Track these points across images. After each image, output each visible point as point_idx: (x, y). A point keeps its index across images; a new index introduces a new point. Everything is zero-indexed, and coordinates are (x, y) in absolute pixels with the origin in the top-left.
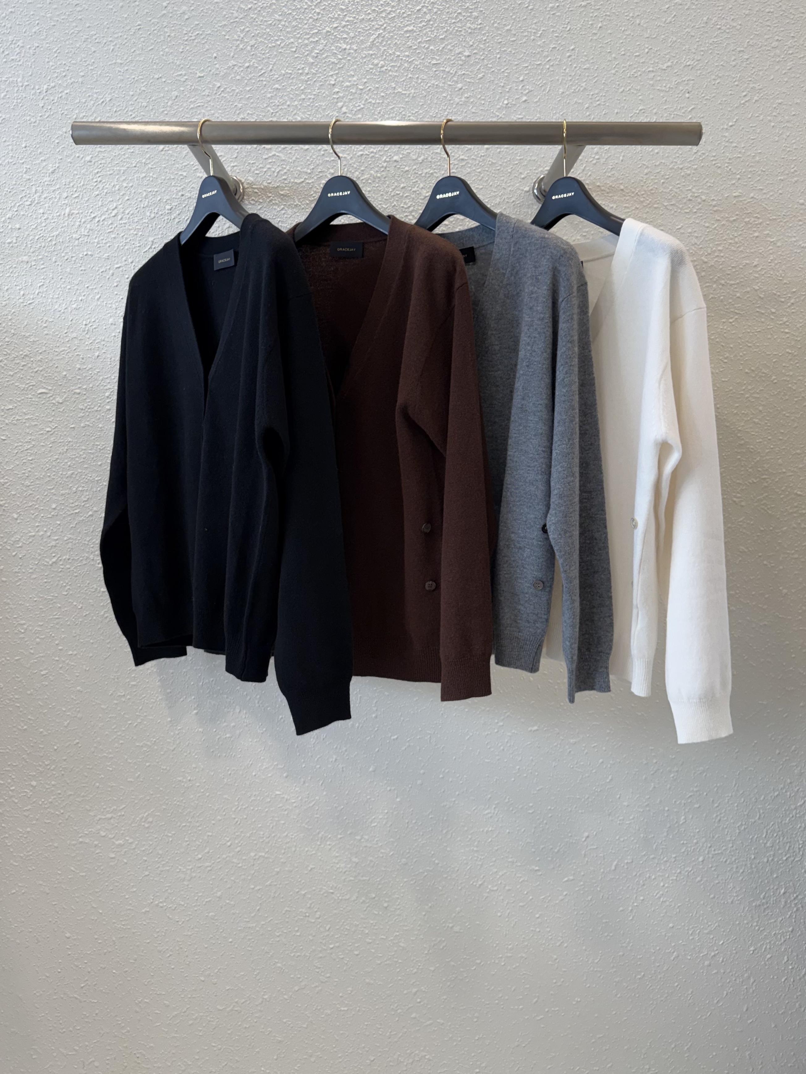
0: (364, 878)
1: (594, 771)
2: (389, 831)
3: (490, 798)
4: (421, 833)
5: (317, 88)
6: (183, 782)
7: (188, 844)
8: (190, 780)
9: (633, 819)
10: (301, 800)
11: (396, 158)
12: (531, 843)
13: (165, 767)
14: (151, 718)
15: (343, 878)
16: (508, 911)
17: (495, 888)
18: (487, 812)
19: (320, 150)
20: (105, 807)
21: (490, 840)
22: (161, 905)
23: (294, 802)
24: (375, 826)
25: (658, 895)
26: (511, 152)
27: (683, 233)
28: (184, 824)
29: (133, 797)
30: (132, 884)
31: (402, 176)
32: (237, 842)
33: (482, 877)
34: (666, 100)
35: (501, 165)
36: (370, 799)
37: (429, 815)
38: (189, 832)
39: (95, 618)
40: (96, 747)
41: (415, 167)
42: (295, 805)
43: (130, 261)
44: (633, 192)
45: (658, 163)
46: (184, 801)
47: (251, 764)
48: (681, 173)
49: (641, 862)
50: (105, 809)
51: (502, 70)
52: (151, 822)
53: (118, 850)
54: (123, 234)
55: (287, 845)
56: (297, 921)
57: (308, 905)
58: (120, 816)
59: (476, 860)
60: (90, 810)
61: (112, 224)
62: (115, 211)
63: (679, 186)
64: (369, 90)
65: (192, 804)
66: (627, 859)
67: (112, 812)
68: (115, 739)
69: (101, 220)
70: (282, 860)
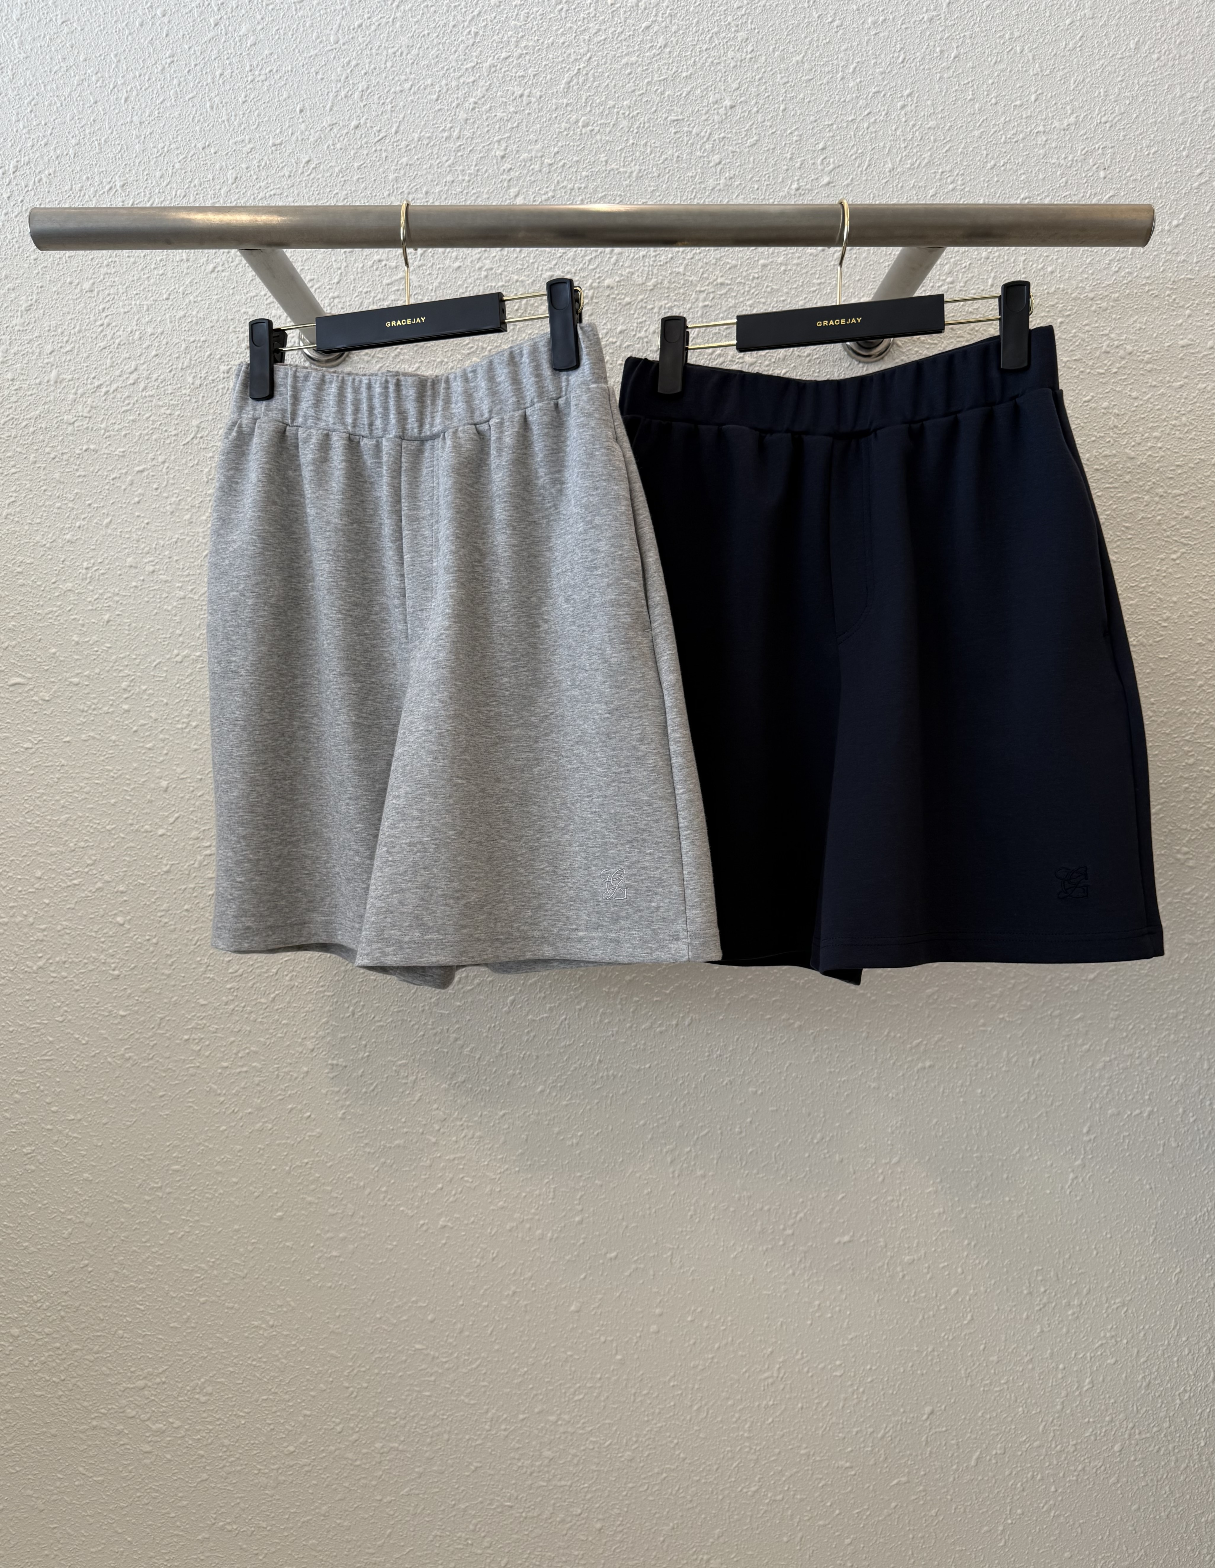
1: (943, 1307)
3: (772, 1352)
4: (657, 1411)
5: (474, 163)
7: (273, 1429)
8: (272, 1326)
10: (457, 1357)
11: (606, 283)
13: (231, 1305)
16: (800, 1535)
18: (766, 1375)
19: (480, 269)
20: (132, 1369)
21: (770, 1420)
22: (228, 1528)
23: (446, 1362)
24: (580, 1400)
25: (1047, 1507)
26: (804, 271)
27: (1095, 408)
28: (264, 1397)
29: (180, 1353)
30: (180, 1495)
31: (620, 311)
32: (352, 1425)
34: (1067, 182)
35: (787, 293)
36: (571, 1356)
37: (670, 1381)
38: (274, 1409)
39: (109, 1059)
41: (641, 297)
42: (446, 1366)
43: (161, 459)
45: (1053, 289)
47: (374, 1301)
49: (1020, 1453)
50: (133, 1372)
51: (789, 132)
52: (211, 1394)
55: (436, 1431)
57: (472, 1527)
58: (158, 1384)
59: (748, 1452)
60: (108, 1375)
62: (134, 376)
64: (563, 166)
65: (278, 1364)
66: (996, 1448)
67: (145, 1378)
68: (148, 1258)
69: (111, 391)
70: (427, 1454)
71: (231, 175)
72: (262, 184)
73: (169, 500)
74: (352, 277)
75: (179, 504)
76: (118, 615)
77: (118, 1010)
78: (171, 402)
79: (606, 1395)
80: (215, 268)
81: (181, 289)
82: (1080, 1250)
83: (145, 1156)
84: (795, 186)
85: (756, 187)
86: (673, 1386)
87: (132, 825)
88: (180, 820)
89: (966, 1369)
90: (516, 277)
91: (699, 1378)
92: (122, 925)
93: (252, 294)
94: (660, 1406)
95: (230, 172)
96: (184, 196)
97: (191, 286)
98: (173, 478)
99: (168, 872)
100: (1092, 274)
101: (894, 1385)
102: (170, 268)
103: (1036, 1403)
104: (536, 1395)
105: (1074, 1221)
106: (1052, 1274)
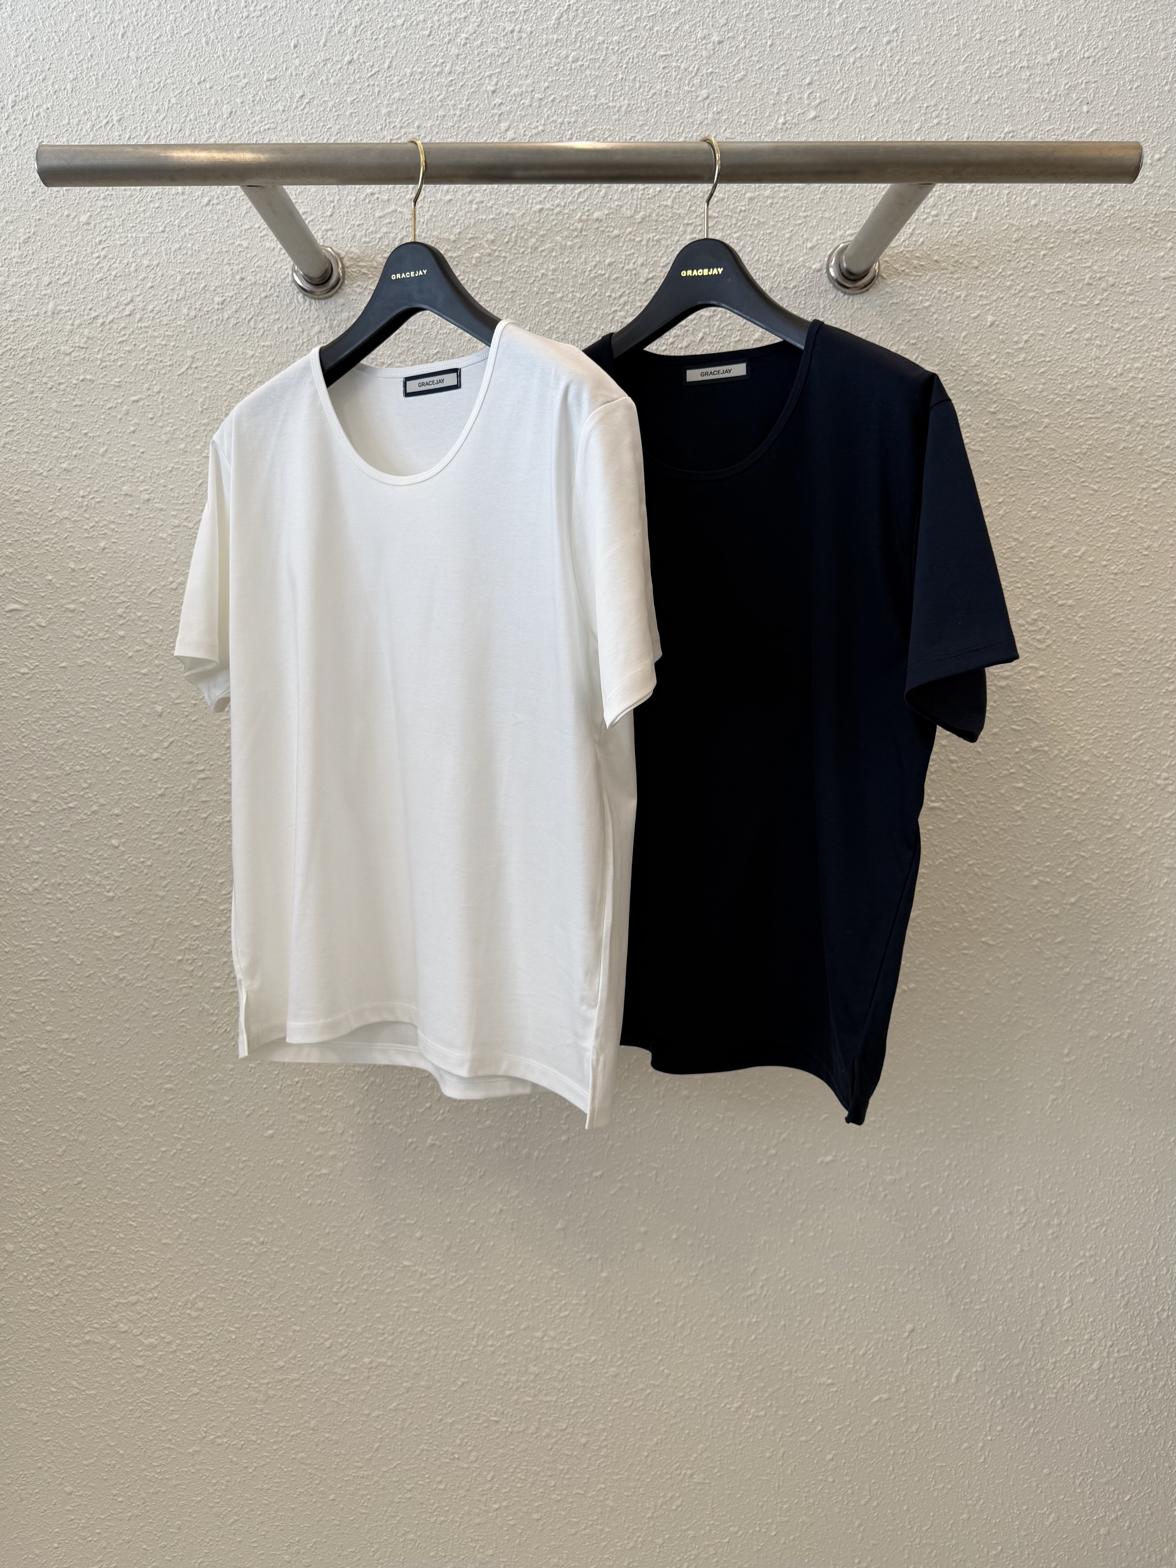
0: (548, 1398)
1: (924, 1226)
2: (590, 1324)
3: (755, 1270)
4: (642, 1327)
5: (465, 98)
6: (252, 1245)
7: (263, 1345)
8: (263, 1243)
9: (986, 1302)
10: (444, 1274)
11: (596, 215)
12: (820, 1341)
14: (196, 1142)
15: (516, 1397)
16: (782, 1450)
17: (762, 1413)
18: (749, 1293)
19: (471, 202)
20: (125, 1285)
21: (753, 1337)
22: (219, 1441)
23: (434, 1279)
24: (566, 1317)
25: (1026, 1424)
26: (790, 204)
27: (1078, 340)
28: (255, 1313)
29: (172, 1269)
30: (171, 1408)
31: (608, 245)
32: (341, 1340)
33: (740, 1395)
34: (1050, 117)
35: (774, 226)
36: (557, 1273)
38: (264, 1324)
39: (103, 980)
40: (109, 1189)
41: (629, 230)
42: (434, 1282)
43: (156, 389)
44: (994, 272)
45: (1036, 222)
46: (255, 1276)
47: (363, 1218)
48: (1074, 238)
49: (999, 1371)
50: (126, 1288)
51: (775, 67)
52: (202, 1310)
53: (146, 1353)
54: (143, 346)
56: (440, 1466)
57: (458, 1441)
58: (150, 1299)
59: (731, 1369)
60: (100, 1291)
61: (124, 328)
62: (130, 307)
63: (1070, 260)
64: (553, 100)
65: (268, 1280)
66: (976, 1365)
67: (137, 1293)
68: (141, 1175)
69: (108, 321)
70: (414, 1370)
71: (226, 109)
72: (257, 119)
73: (164, 429)
74: (345, 210)
75: (173, 434)
76: (114, 543)
77: (113, 931)
78: (167, 333)
79: (591, 1311)
80: (210, 201)
81: (177, 221)
82: (1060, 1170)
83: (138, 1075)
84: (781, 120)
85: (743, 121)
86: (658, 1303)
87: (126, 749)
88: (174, 744)
89: (947, 1288)
90: (506, 210)
91: (683, 1295)
92: (117, 847)
93: (246, 227)
94: (645, 1323)
95: (225, 107)
96: (180, 131)
97: (186, 219)
98: (168, 408)
99: (162, 795)
100: (1075, 207)
101: (876, 1303)
102: (166, 201)
103: (1016, 1321)
104: (522, 1312)
105: (1054, 1142)
106: (1032, 1193)
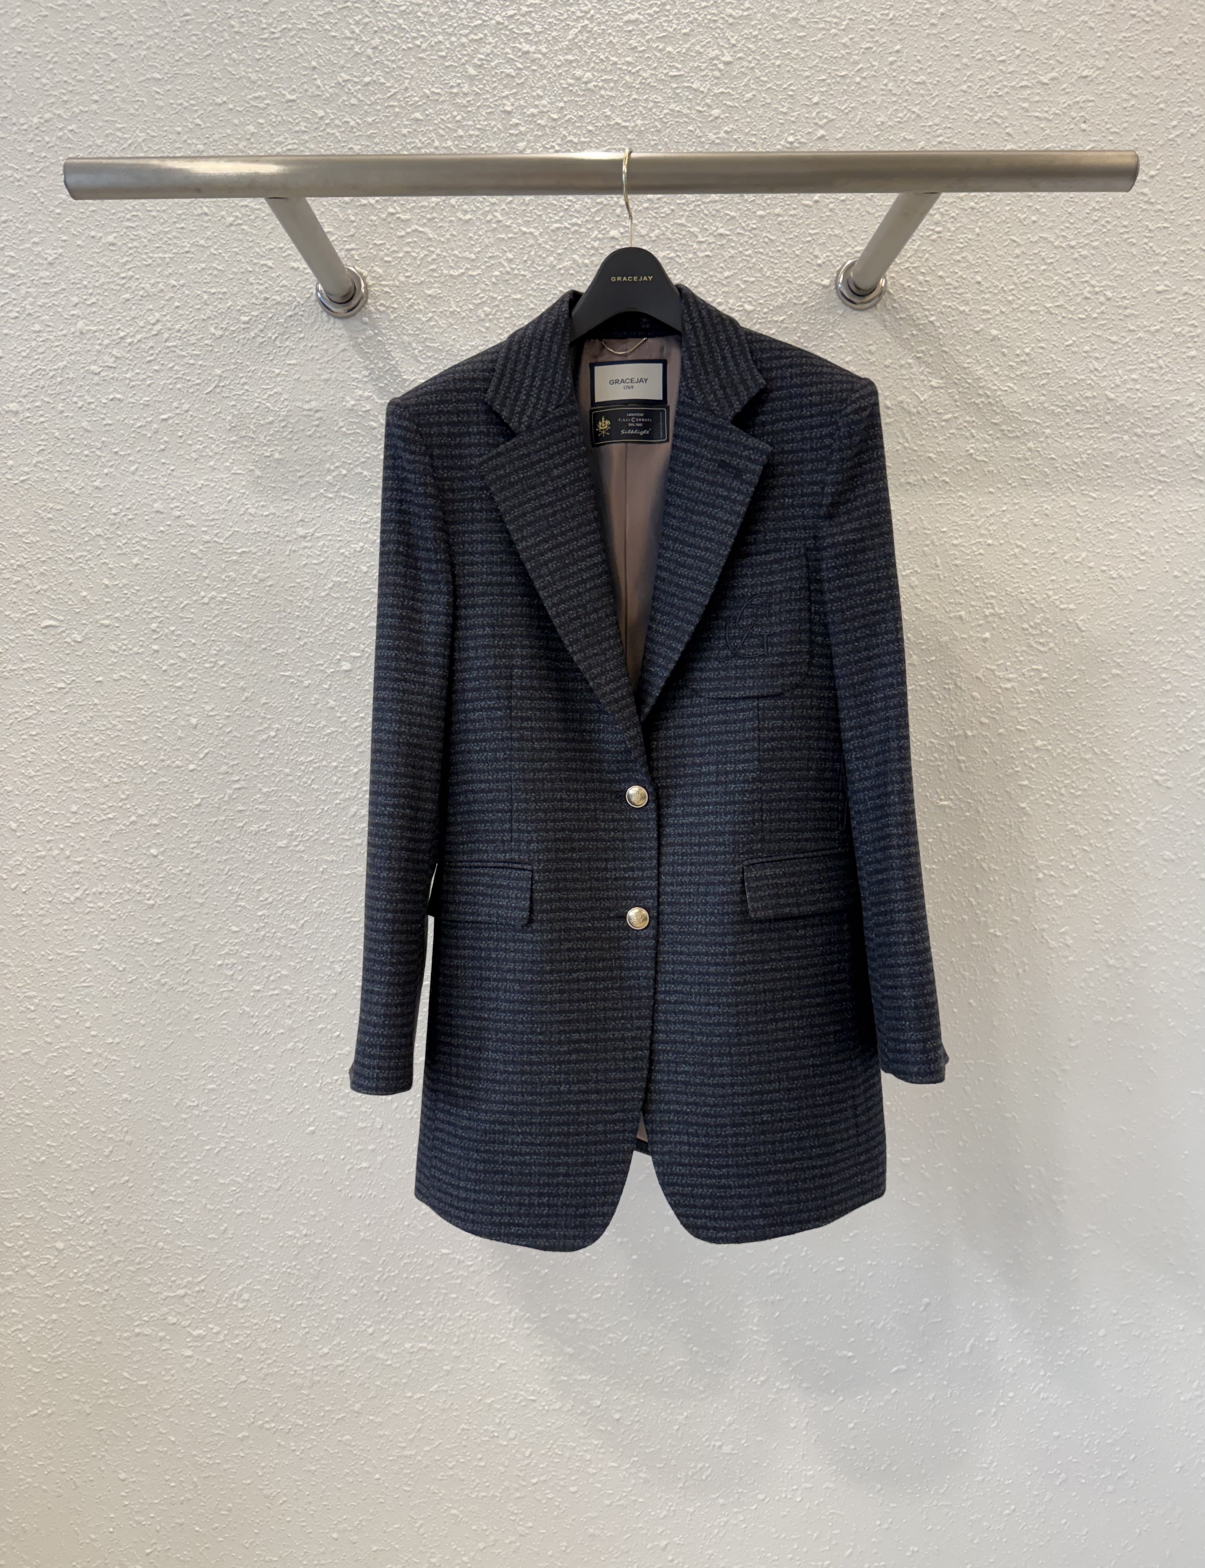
0: (583, 1377)
2: (622, 1305)
6: (295, 1237)
7: (307, 1333)
8: (306, 1235)
12: (841, 1316)
13: (266, 1216)
14: (240, 1139)
15: (551, 1377)
16: (807, 1420)
17: (786, 1386)
20: (173, 1279)
21: (778, 1314)
22: (268, 1426)
24: (598, 1299)
28: (299, 1303)
29: (218, 1262)
30: (221, 1396)
32: (383, 1327)
33: (765, 1369)
38: (308, 1314)
39: (146, 985)
40: (156, 1187)
42: (472, 1269)
43: (185, 407)
46: (298, 1267)
48: (1073, 254)
52: (248, 1300)
53: (195, 1344)
54: (170, 365)
55: (462, 1331)
56: (480, 1445)
57: (497, 1421)
58: (198, 1292)
60: (149, 1285)
61: (152, 347)
64: (568, 121)
65: (311, 1271)
67: (185, 1287)
68: (186, 1173)
69: (135, 341)
70: (454, 1353)
73: (194, 447)
75: (203, 451)
76: (146, 559)
77: (154, 938)
78: (194, 353)
79: (623, 1293)
83: (181, 1076)
86: (686, 1284)
87: (163, 761)
88: (209, 755)
92: (155, 856)
94: (675, 1303)
98: (197, 426)
99: (199, 805)
101: (893, 1279)
104: (557, 1295)
